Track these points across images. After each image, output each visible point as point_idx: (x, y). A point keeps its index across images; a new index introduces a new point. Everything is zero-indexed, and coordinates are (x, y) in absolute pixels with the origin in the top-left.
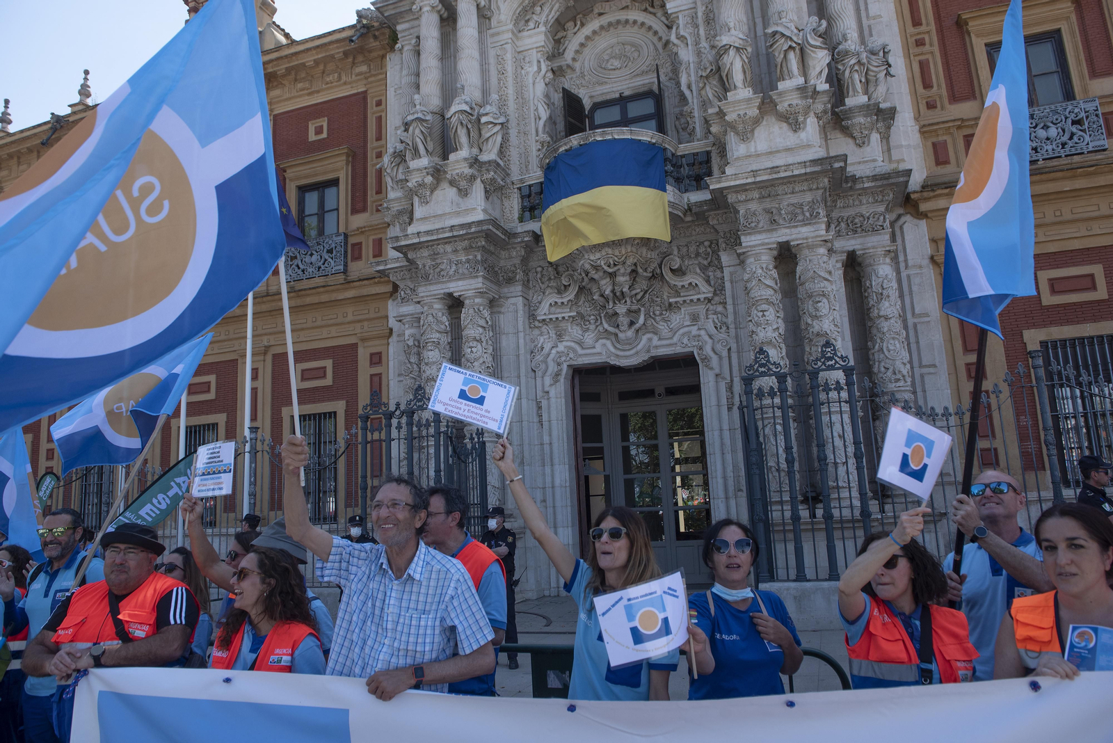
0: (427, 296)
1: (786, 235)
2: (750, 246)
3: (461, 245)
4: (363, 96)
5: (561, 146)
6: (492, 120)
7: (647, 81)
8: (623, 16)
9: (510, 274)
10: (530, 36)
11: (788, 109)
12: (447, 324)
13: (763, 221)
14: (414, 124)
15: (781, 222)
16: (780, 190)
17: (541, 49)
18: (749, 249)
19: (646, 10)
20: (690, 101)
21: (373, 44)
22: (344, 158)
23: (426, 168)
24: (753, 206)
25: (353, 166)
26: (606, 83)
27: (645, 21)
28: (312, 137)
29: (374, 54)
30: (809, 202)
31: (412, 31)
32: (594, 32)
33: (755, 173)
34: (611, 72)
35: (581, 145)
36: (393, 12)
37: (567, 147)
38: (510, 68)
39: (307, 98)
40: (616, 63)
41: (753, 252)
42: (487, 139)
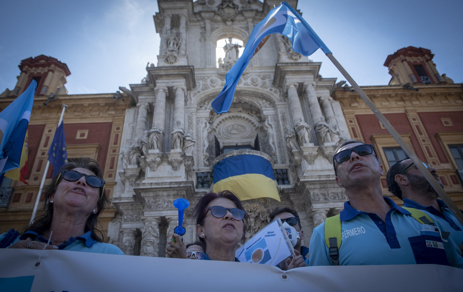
0: (150, 217)
1: (332, 205)
2: (318, 208)
3: (172, 193)
4: (110, 125)
5: (228, 154)
6: (191, 139)
7: (249, 141)
8: (239, 114)
9: (190, 213)
10: (202, 112)
11: (329, 154)
12: (158, 233)
13: (322, 199)
14: (154, 134)
15: (330, 199)
16: (329, 185)
17: (207, 118)
18: (317, 210)
19: (249, 114)
20: (274, 149)
21: (121, 102)
22: (95, 149)
23: (158, 154)
24: (317, 191)
25: (99, 154)
26: (230, 139)
27: (249, 118)
28: (78, 137)
29: (120, 108)
30: (340, 193)
31: (146, 100)
32: (226, 118)
33: (320, 176)
34: (233, 135)
35: (238, 155)
36: (138, 90)
37: (231, 155)
38: (194, 122)
39: (79, 119)
40: (235, 132)
41: (319, 211)
42: (187, 147)
